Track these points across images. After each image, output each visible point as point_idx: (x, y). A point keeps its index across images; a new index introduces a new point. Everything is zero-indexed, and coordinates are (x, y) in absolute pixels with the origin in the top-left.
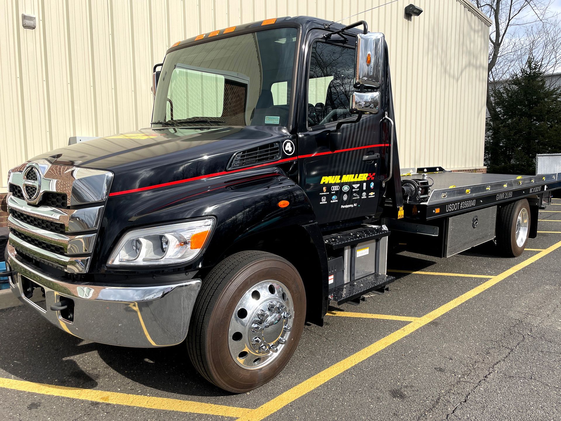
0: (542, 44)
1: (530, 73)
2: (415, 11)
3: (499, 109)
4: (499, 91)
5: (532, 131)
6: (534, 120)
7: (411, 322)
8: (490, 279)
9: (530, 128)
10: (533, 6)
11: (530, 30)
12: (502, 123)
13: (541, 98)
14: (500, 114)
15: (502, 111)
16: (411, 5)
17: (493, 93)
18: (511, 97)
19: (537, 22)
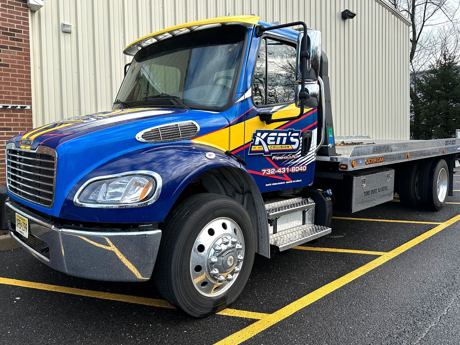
0: (453, 40)
1: (445, 63)
2: (350, 15)
3: (419, 94)
4: (418, 79)
5: (450, 112)
6: (451, 102)
7: (381, 256)
8: (439, 225)
9: (448, 109)
10: (443, 9)
11: (442, 29)
12: (422, 106)
13: (457, 84)
14: (420, 98)
15: (422, 95)
16: (346, 10)
17: (413, 81)
18: (429, 83)
19: (448, 23)
